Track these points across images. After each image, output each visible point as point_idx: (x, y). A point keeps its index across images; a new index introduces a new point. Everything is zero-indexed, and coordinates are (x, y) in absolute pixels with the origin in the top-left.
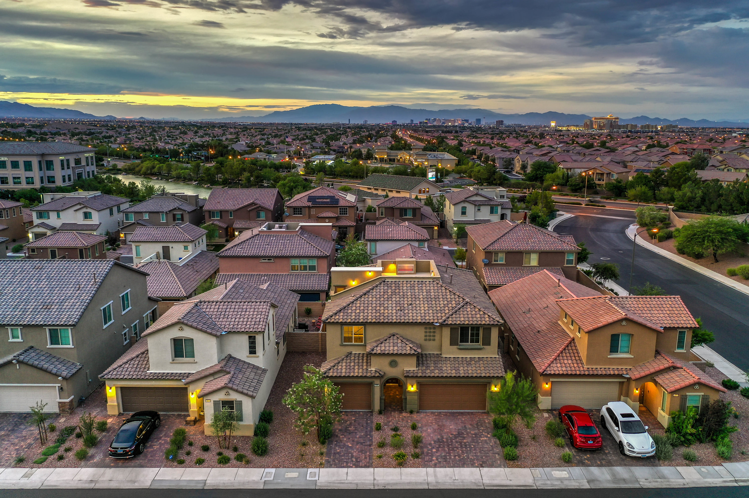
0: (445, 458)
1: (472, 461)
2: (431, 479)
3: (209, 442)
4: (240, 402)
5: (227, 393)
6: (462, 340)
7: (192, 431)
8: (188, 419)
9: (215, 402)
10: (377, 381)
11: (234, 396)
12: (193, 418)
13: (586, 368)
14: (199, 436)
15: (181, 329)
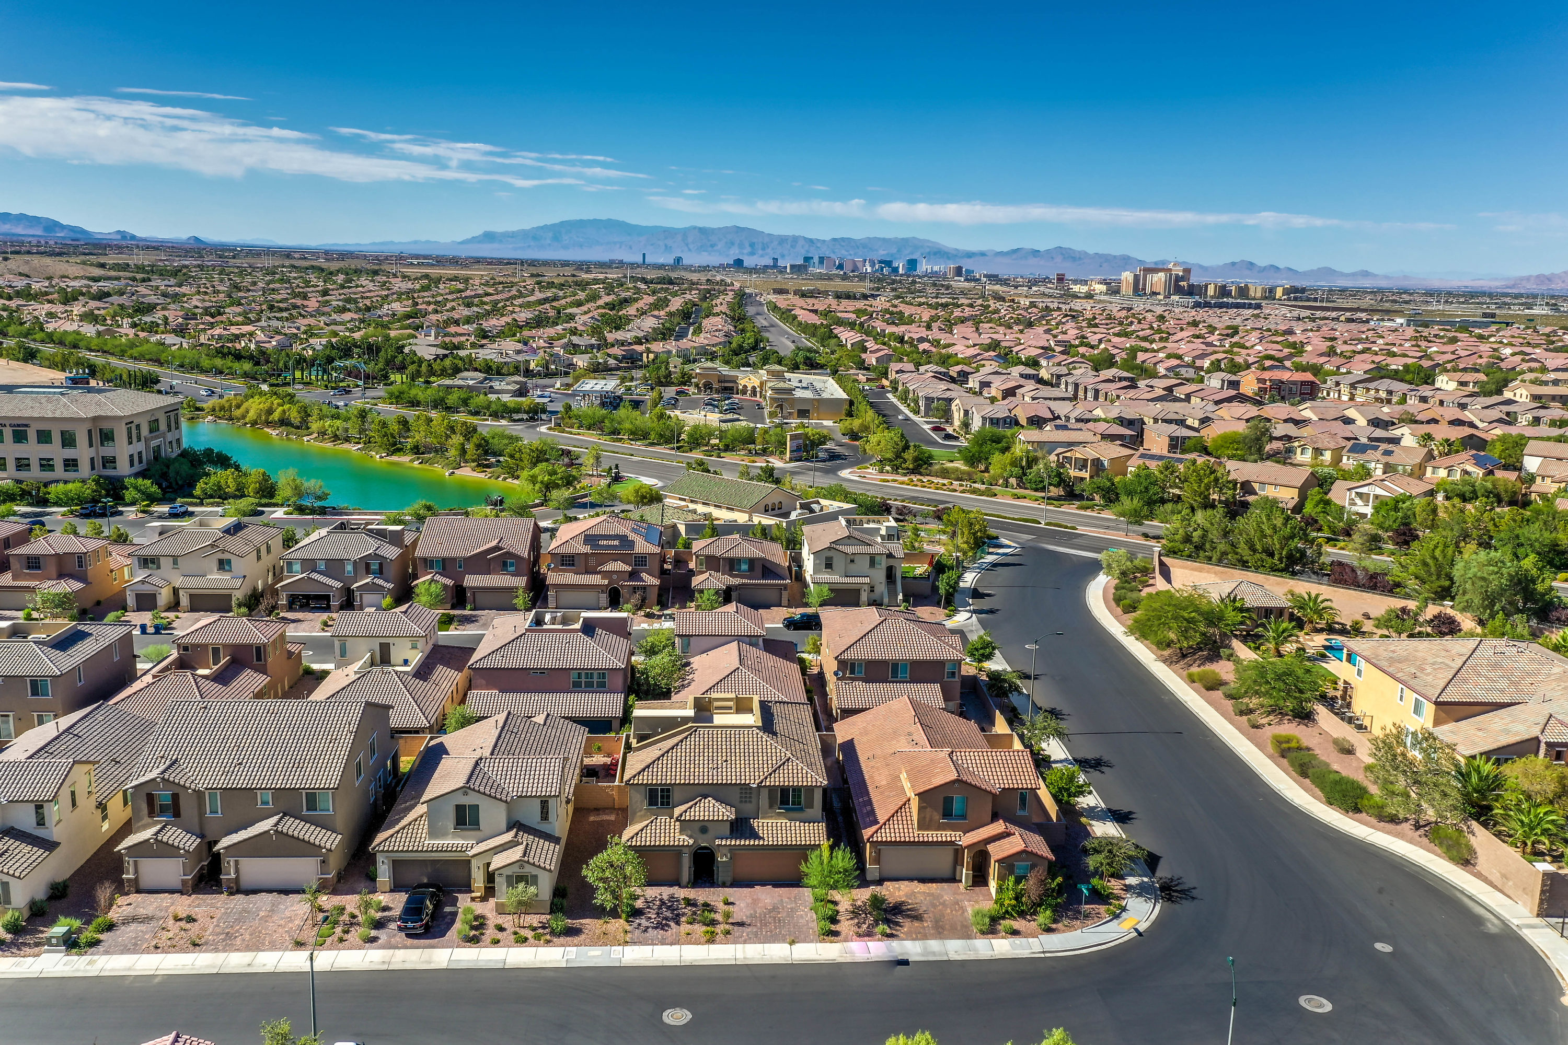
0: (756, 935)
1: (784, 936)
2: (740, 955)
3: (500, 920)
4: (536, 876)
5: (522, 867)
6: (782, 803)
7: (479, 908)
8: (473, 895)
9: (507, 876)
10: (686, 850)
11: (528, 869)
12: (478, 894)
13: (916, 834)
14: (489, 915)
15: (466, 794)
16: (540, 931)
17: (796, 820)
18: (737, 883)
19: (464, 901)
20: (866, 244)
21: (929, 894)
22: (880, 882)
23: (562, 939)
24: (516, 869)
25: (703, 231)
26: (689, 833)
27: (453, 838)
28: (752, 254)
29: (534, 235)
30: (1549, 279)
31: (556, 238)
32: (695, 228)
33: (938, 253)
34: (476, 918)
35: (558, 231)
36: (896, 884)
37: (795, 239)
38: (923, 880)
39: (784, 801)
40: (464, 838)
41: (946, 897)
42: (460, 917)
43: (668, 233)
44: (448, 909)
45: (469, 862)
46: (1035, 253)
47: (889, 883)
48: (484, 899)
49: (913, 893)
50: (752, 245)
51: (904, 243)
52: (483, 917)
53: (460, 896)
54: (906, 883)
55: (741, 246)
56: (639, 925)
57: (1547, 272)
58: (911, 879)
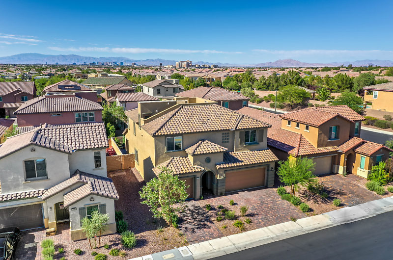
3: (78, 246)
4: (104, 205)
5: (92, 199)
6: (246, 140)
7: (56, 240)
8: (48, 230)
9: (80, 209)
10: (198, 174)
11: (98, 200)
12: (53, 229)
14: (65, 243)
15: (33, 150)
16: (114, 248)
17: (255, 150)
19: (40, 238)
20: (109, 59)
23: (135, 251)
24: (87, 202)
25: (63, 56)
26: (199, 163)
27: (24, 188)
28: (78, 62)
29: (13, 58)
30: (264, 64)
31: (19, 59)
32: (61, 55)
33: (128, 61)
34: (56, 248)
35: (19, 57)
37: (90, 58)
40: (34, 187)
42: (40, 251)
44: (27, 246)
45: (40, 205)
46: (153, 60)
48: (58, 232)
50: (78, 59)
51: (119, 58)
52: (61, 246)
53: (35, 234)
55: (75, 60)
56: (186, 228)
57: (263, 63)
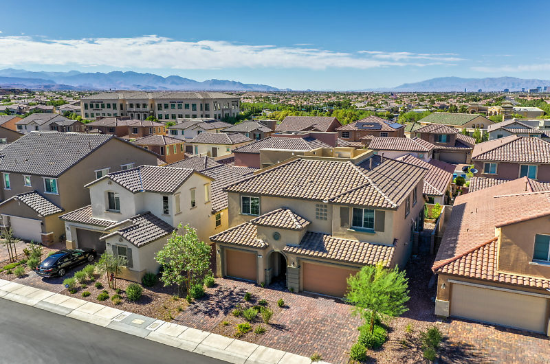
5: (120, 240)
6: (355, 224)
9: (113, 246)
10: (260, 252)
11: (125, 243)
13: (496, 273)
15: (110, 183)
17: (366, 242)
18: (303, 292)
21: (505, 345)
22: (448, 319)
23: (130, 304)
24: (117, 241)
25: (491, 79)
26: (265, 237)
27: (106, 217)
28: (513, 87)
31: (431, 84)
32: (488, 78)
34: (91, 276)
36: (468, 326)
37: (533, 81)
38: (502, 328)
39: (357, 222)
40: (111, 218)
41: (527, 353)
43: (477, 81)
47: (459, 323)
49: (485, 339)
50: (513, 84)
54: (480, 326)
55: (508, 84)
58: (488, 324)
